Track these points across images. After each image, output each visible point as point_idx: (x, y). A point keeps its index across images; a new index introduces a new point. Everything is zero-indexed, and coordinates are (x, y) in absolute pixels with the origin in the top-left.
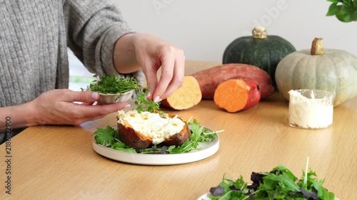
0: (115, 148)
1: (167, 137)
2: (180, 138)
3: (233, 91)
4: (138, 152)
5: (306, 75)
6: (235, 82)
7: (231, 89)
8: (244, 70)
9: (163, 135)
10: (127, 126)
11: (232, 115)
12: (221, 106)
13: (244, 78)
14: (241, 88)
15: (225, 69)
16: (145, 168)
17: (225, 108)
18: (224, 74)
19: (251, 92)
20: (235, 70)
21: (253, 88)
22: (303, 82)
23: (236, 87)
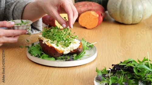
0: (43, 58)
1: (72, 50)
2: (80, 50)
3: (89, 17)
4: (56, 59)
5: (127, 8)
6: (90, 13)
7: (88, 16)
8: (91, 5)
9: (69, 49)
10: (50, 46)
11: (90, 30)
12: (83, 25)
13: (94, 10)
14: (94, 16)
15: (81, 5)
16: (63, 69)
17: (85, 27)
18: (81, 8)
19: (99, 18)
20: (86, 6)
21: (99, 16)
22: (126, 11)
23: (91, 15)
